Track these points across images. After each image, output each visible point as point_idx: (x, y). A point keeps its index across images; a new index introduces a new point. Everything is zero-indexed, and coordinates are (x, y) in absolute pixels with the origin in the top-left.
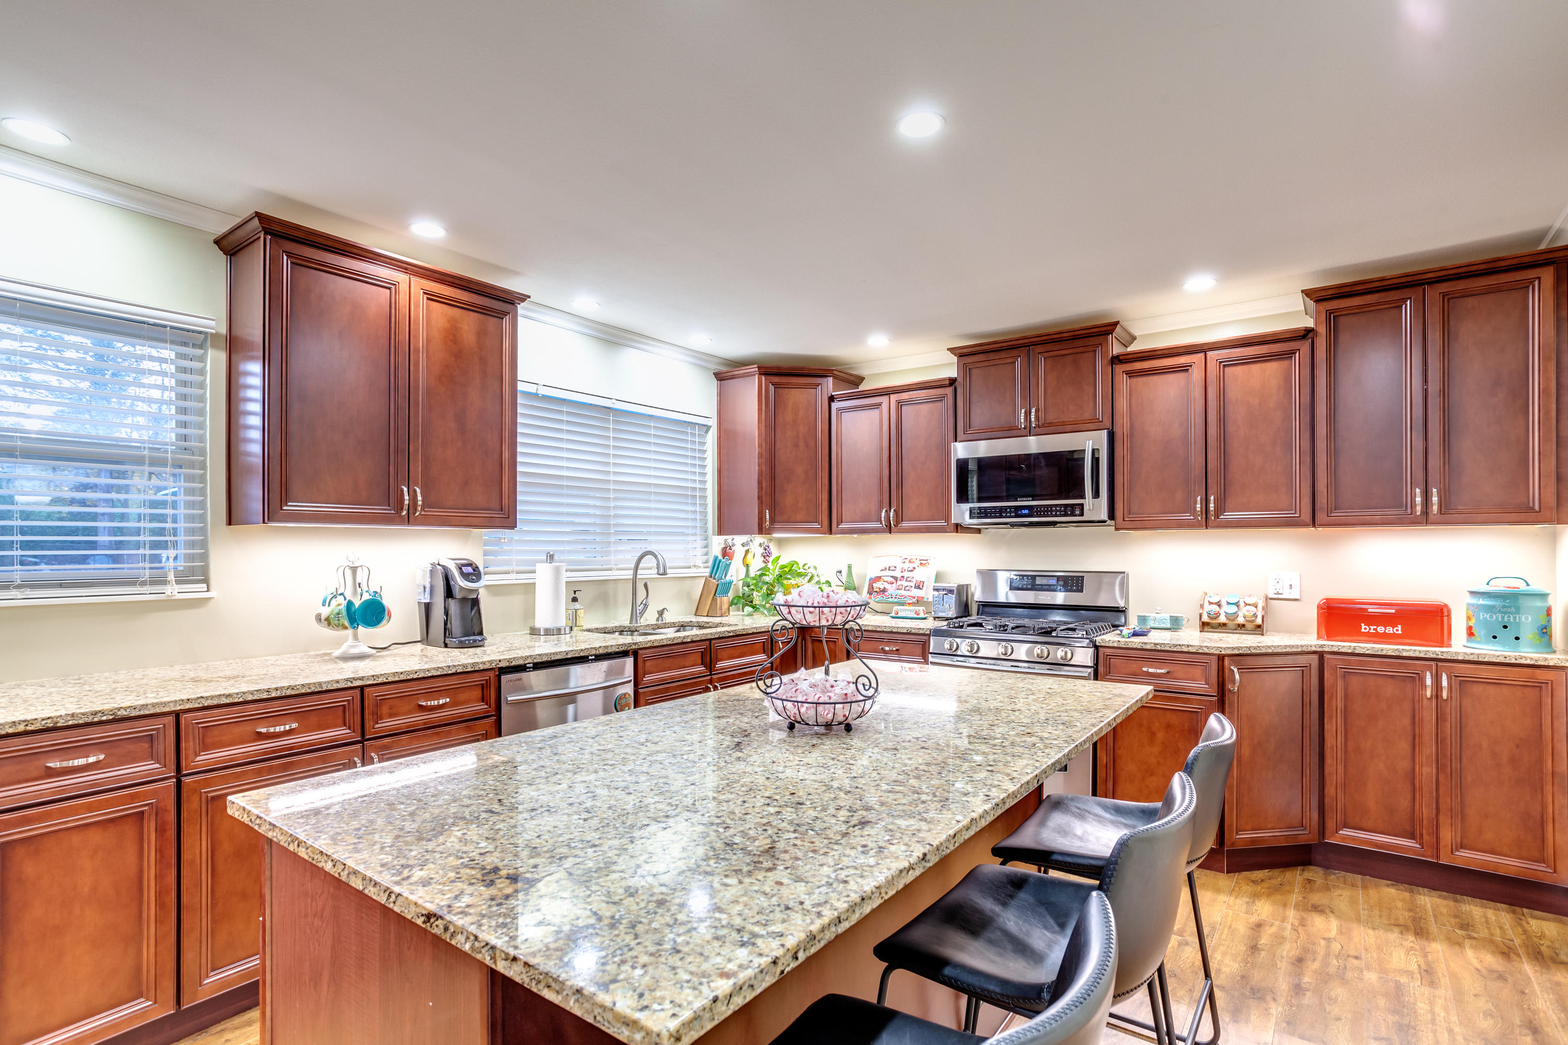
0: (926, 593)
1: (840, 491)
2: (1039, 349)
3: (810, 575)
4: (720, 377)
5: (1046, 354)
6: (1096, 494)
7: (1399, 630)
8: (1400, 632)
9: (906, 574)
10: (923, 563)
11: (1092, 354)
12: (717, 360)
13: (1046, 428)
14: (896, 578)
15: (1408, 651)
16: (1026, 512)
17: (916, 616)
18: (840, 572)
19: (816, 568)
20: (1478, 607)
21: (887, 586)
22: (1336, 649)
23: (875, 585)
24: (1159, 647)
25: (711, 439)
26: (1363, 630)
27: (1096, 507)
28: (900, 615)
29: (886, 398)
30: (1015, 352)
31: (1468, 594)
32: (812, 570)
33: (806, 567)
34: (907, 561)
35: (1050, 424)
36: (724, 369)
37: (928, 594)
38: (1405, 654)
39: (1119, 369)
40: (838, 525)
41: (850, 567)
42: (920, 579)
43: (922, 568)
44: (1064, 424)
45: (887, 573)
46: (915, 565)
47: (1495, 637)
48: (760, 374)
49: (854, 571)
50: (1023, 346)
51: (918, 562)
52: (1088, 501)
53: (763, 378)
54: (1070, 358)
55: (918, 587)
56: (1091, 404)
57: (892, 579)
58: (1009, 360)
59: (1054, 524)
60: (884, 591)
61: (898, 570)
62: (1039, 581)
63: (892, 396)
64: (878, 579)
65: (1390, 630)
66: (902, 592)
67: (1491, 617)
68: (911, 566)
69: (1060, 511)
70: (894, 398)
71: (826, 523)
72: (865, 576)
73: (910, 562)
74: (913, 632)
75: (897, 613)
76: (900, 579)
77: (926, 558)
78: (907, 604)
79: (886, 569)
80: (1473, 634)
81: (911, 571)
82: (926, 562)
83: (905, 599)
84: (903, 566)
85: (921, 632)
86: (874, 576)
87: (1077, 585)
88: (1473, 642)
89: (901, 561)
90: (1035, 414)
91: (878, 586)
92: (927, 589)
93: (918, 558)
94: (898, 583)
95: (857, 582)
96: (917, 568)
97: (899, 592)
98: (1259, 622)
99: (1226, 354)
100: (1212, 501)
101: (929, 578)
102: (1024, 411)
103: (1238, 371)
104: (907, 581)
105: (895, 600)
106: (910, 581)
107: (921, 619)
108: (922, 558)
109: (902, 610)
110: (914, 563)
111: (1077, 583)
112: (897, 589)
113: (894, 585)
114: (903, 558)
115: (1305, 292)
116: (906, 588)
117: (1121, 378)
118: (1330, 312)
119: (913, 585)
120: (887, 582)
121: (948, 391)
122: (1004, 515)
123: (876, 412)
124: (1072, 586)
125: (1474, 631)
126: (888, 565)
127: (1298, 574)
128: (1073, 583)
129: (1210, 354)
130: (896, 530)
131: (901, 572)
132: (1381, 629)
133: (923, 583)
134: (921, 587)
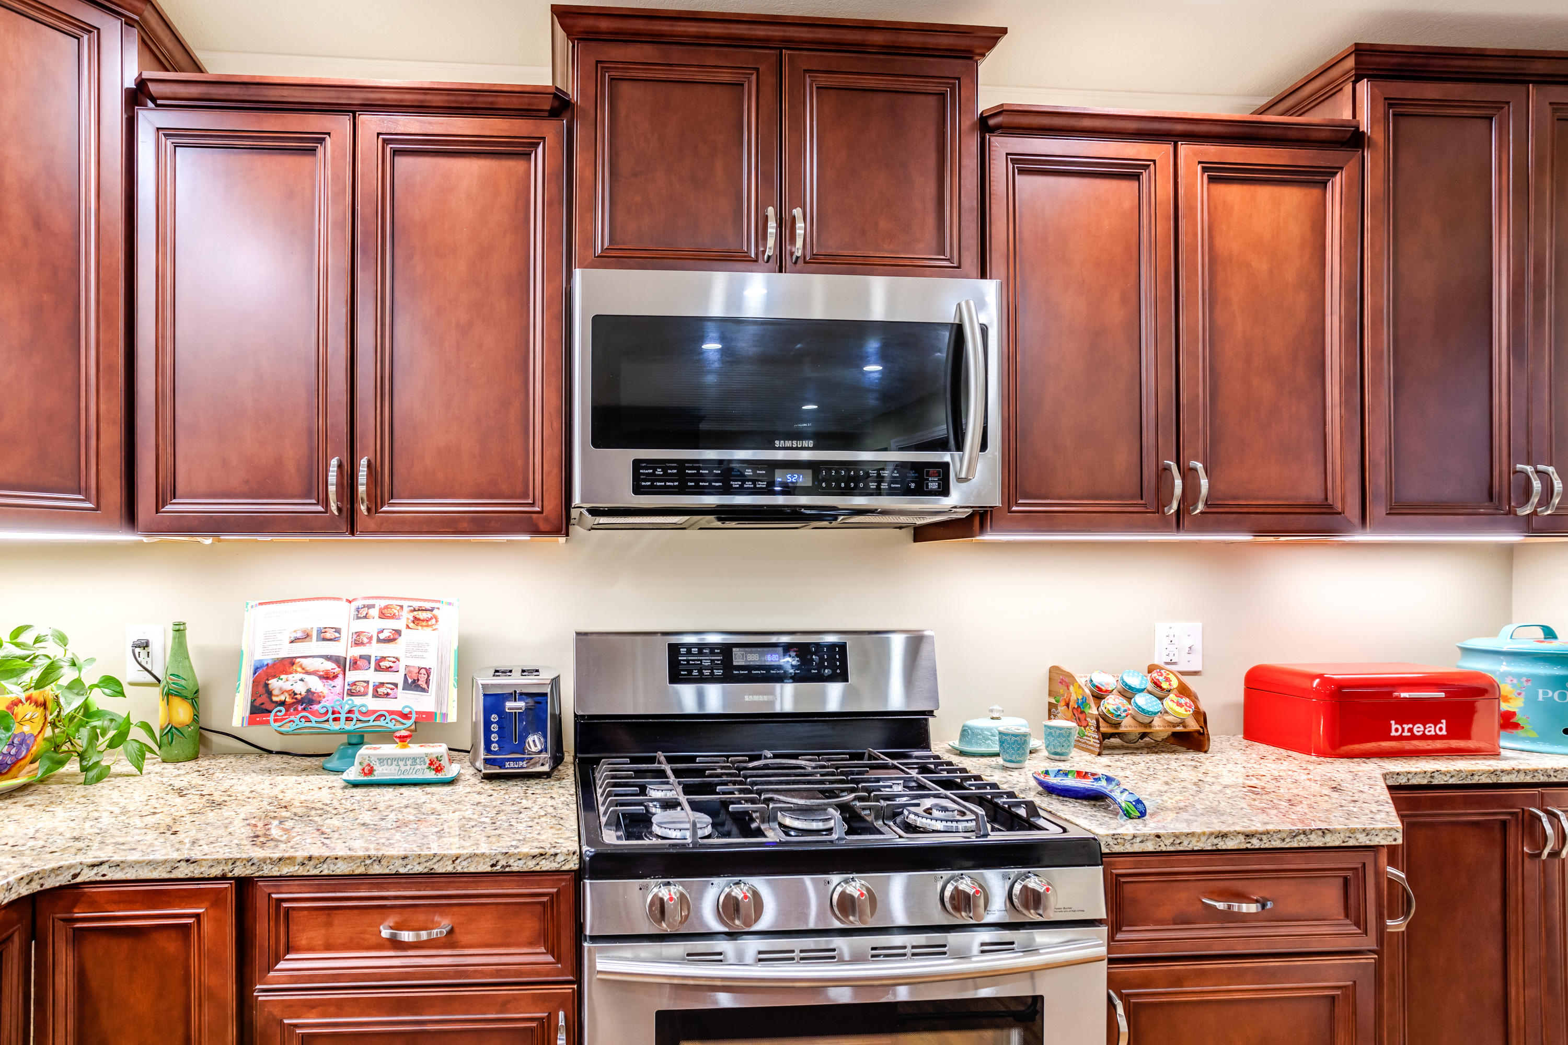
0: (439, 701)
2: (806, 59)
3: (43, 663)
5: (824, 80)
6: (983, 446)
8: (1444, 732)
9: (375, 650)
10: (422, 618)
11: (933, 96)
14: (339, 661)
16: (790, 478)
17: (431, 775)
18: (145, 645)
19: (63, 640)
20: (1538, 677)
21: (316, 684)
23: (274, 683)
24: (1256, 843)
26: (1393, 733)
27: (977, 476)
28: (378, 775)
29: (345, 121)
30: (743, 57)
31: (1458, 651)
32: (53, 650)
33: (27, 638)
34: (374, 612)
38: (1505, 779)
39: (1002, 146)
40: (160, 503)
41: (179, 630)
42: (417, 663)
43: (419, 633)
45: (314, 647)
46: (399, 624)
47: (1566, 732)
49: (192, 641)
50: (763, 43)
51: (406, 616)
52: (961, 462)
54: (881, 99)
55: (415, 684)
56: (932, 222)
57: (330, 666)
58: (726, 77)
60: (309, 700)
61: (346, 637)
62: (739, 657)
63: (365, 120)
64: (285, 665)
65: (1431, 730)
66: (371, 703)
68: (390, 625)
69: (890, 481)
70: (371, 124)
71: (114, 495)
72: (238, 655)
73: (382, 615)
74: (516, 866)
75: (371, 771)
76: (355, 665)
77: (428, 605)
78: (387, 736)
79: (307, 636)
80: (1516, 726)
81: (389, 640)
82: (427, 615)
83: (382, 722)
84: (361, 625)
85: (546, 865)
86: (268, 658)
87: (833, 667)
88: (1516, 739)
89: (353, 613)
90: (800, 225)
91: (287, 686)
92: (439, 688)
93: (406, 604)
94: (352, 676)
95: (200, 670)
96: (405, 632)
97: (358, 701)
98: (1193, 726)
99: (1213, 152)
100: (1201, 472)
101: (441, 660)
102: (771, 211)
103: (1233, 193)
104: (378, 668)
105: (350, 726)
106: (388, 669)
107: (451, 782)
108: (416, 604)
109: (382, 760)
110: (393, 617)
111: (831, 659)
112: (351, 693)
113: (338, 682)
114: (360, 603)
115: (1360, 50)
116: (376, 688)
117: (999, 168)
118: (1391, 102)
119: (398, 678)
120: (314, 673)
121: (551, 130)
122: (736, 484)
123: (305, 160)
124: (820, 666)
125: (1518, 719)
126: (314, 625)
127: (1200, 624)
128: (822, 660)
129: (1184, 149)
130: (372, 525)
131: (358, 643)
132: (1418, 729)
133: (428, 672)
134: (422, 683)
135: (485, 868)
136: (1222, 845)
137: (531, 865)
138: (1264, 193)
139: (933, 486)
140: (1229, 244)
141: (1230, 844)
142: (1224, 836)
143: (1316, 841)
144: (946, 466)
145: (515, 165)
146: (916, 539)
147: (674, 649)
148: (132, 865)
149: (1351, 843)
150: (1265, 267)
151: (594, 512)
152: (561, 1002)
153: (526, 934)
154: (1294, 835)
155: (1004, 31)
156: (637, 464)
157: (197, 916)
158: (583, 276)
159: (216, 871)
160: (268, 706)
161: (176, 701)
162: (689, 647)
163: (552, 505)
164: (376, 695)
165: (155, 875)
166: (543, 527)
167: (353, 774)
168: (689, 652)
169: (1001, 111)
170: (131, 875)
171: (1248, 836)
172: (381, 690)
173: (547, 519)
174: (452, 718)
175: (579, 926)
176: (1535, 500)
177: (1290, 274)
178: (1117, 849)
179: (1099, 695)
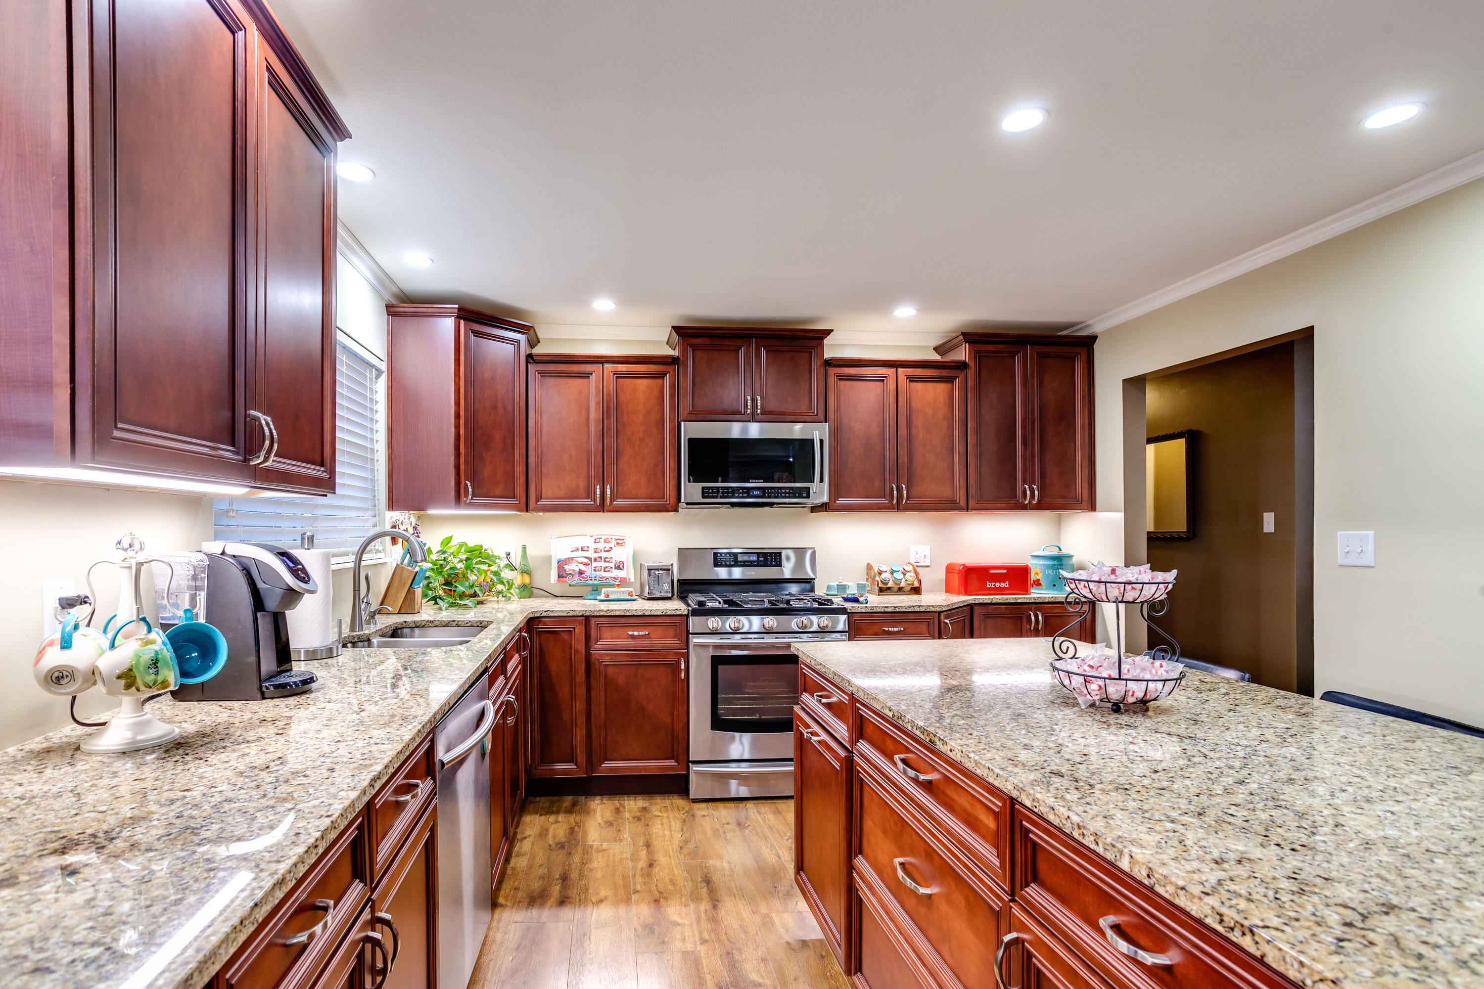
0: (627, 573)
1: (539, 463)
2: (761, 342)
4: (391, 311)
5: (767, 348)
6: (822, 481)
7: (1006, 584)
8: (1009, 586)
9: (603, 555)
10: (620, 543)
11: (807, 354)
12: (395, 289)
13: (769, 416)
14: (590, 559)
15: (1021, 598)
16: (756, 493)
17: (629, 597)
20: (1044, 565)
21: (582, 567)
22: (981, 601)
23: (566, 567)
24: (897, 610)
25: (381, 386)
27: (820, 492)
28: (611, 597)
29: (600, 367)
30: (739, 341)
34: (602, 541)
35: (771, 413)
36: (394, 302)
37: (629, 573)
38: (1019, 601)
39: (833, 371)
40: (536, 501)
41: (524, 548)
42: (619, 559)
43: (619, 548)
44: (783, 414)
45: (580, 554)
46: (612, 545)
47: (1054, 585)
48: (459, 317)
49: (529, 553)
50: (747, 336)
51: (614, 542)
52: (814, 487)
53: (462, 322)
54: (789, 355)
55: (619, 567)
56: (807, 398)
57: (587, 560)
58: (733, 348)
59: (771, 505)
60: (580, 573)
61: (592, 550)
62: (740, 558)
63: (606, 365)
64: (568, 561)
65: (1002, 585)
66: (603, 574)
67: (1053, 572)
68: (608, 545)
69: (789, 493)
70: (608, 369)
71: (523, 499)
72: (549, 559)
73: (605, 542)
74: (669, 613)
75: (608, 596)
76: (595, 560)
77: (622, 538)
78: (613, 586)
79: (577, 550)
80: (1040, 585)
81: (608, 551)
82: (622, 541)
83: (607, 581)
84: (596, 546)
85: (678, 613)
86: (563, 557)
87: (776, 561)
88: (1039, 590)
89: (593, 541)
90: (759, 401)
91: (572, 568)
92: (627, 569)
93: (613, 537)
94: (595, 564)
95: (532, 564)
96: (614, 548)
97: (598, 573)
98: (916, 584)
99: (911, 371)
100: (904, 489)
101: (627, 558)
102: (749, 398)
103: (919, 386)
104: (605, 561)
105: (596, 582)
106: (609, 562)
107: (634, 600)
108: (617, 538)
109: (612, 592)
110: (609, 542)
111: (776, 559)
112: (595, 570)
113: (590, 566)
114: (596, 537)
115: (963, 334)
116: (604, 569)
117: (832, 379)
118: (976, 352)
119: (613, 565)
120: (581, 563)
121: (670, 368)
122: (736, 495)
123: (586, 380)
124: (771, 561)
125: (1041, 582)
126: (580, 546)
127: (929, 547)
128: (772, 559)
129: (900, 370)
130: (611, 509)
131: (595, 552)
132: (998, 585)
133: (623, 563)
134: (621, 567)
135: (660, 613)
136: (887, 610)
137: (673, 613)
138: (930, 386)
139: (805, 495)
140: (916, 404)
141: (889, 610)
142: (887, 607)
143: (917, 609)
144: (808, 488)
145: (659, 381)
146: (812, 512)
147: (716, 554)
148: (556, 611)
149: (928, 610)
150: (931, 413)
151: (687, 504)
152: (682, 655)
153: (671, 635)
154: (910, 607)
155: (832, 331)
156: (703, 488)
157: (574, 628)
158: (685, 425)
159: (581, 614)
160: (565, 575)
161: (525, 575)
162: (721, 554)
163: (673, 501)
164: (605, 571)
165: (563, 615)
166: (670, 509)
167: (602, 597)
168: (721, 555)
169: (833, 359)
170: (556, 614)
171: (895, 607)
172: (606, 569)
173: (671, 506)
174: (632, 580)
175: (688, 631)
176: (1028, 497)
177: (940, 415)
178: (853, 611)
179: (880, 573)
